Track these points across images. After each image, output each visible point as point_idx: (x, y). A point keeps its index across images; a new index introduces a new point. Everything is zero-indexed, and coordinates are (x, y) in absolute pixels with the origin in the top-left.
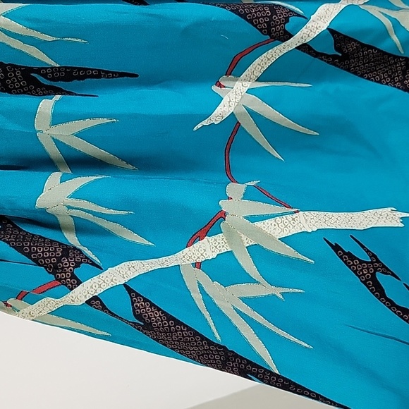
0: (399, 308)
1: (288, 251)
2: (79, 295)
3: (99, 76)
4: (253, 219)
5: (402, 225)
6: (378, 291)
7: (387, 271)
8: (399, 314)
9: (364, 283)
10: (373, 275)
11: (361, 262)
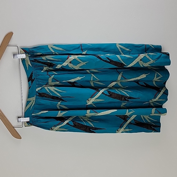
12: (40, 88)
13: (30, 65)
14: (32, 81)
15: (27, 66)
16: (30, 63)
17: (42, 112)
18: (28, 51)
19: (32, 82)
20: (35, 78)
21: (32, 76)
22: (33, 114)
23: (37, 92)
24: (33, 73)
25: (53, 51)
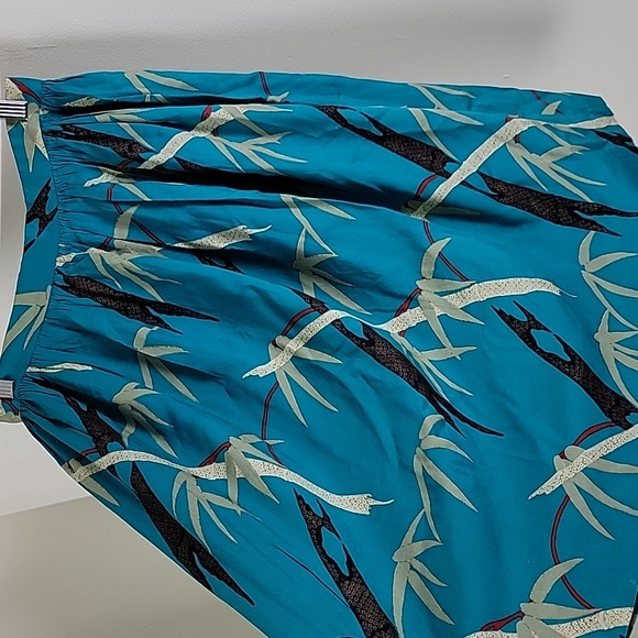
0: (327, 557)
1: (264, 488)
2: (104, 462)
3: (191, 316)
4: (247, 455)
5: (368, 513)
6: (318, 540)
7: (332, 529)
8: (324, 562)
9: (310, 530)
10: (320, 527)
11: (314, 515)
12: (73, 255)
13: (44, 151)
14: (45, 221)
15: (30, 155)
16: (41, 144)
17: (67, 366)
18: (36, 89)
19: (42, 226)
20: (56, 209)
21: (46, 199)
22: (30, 369)
23: (59, 272)
24: (49, 188)
25: (145, 90)
